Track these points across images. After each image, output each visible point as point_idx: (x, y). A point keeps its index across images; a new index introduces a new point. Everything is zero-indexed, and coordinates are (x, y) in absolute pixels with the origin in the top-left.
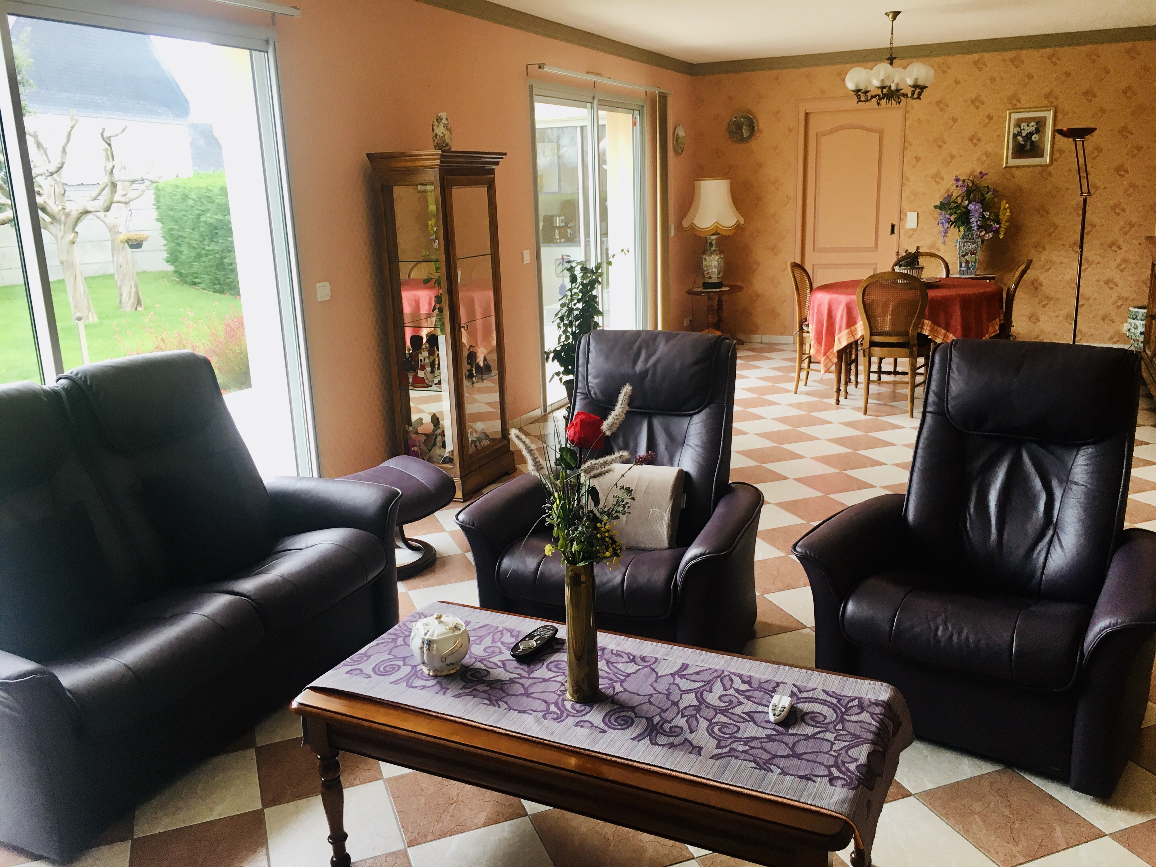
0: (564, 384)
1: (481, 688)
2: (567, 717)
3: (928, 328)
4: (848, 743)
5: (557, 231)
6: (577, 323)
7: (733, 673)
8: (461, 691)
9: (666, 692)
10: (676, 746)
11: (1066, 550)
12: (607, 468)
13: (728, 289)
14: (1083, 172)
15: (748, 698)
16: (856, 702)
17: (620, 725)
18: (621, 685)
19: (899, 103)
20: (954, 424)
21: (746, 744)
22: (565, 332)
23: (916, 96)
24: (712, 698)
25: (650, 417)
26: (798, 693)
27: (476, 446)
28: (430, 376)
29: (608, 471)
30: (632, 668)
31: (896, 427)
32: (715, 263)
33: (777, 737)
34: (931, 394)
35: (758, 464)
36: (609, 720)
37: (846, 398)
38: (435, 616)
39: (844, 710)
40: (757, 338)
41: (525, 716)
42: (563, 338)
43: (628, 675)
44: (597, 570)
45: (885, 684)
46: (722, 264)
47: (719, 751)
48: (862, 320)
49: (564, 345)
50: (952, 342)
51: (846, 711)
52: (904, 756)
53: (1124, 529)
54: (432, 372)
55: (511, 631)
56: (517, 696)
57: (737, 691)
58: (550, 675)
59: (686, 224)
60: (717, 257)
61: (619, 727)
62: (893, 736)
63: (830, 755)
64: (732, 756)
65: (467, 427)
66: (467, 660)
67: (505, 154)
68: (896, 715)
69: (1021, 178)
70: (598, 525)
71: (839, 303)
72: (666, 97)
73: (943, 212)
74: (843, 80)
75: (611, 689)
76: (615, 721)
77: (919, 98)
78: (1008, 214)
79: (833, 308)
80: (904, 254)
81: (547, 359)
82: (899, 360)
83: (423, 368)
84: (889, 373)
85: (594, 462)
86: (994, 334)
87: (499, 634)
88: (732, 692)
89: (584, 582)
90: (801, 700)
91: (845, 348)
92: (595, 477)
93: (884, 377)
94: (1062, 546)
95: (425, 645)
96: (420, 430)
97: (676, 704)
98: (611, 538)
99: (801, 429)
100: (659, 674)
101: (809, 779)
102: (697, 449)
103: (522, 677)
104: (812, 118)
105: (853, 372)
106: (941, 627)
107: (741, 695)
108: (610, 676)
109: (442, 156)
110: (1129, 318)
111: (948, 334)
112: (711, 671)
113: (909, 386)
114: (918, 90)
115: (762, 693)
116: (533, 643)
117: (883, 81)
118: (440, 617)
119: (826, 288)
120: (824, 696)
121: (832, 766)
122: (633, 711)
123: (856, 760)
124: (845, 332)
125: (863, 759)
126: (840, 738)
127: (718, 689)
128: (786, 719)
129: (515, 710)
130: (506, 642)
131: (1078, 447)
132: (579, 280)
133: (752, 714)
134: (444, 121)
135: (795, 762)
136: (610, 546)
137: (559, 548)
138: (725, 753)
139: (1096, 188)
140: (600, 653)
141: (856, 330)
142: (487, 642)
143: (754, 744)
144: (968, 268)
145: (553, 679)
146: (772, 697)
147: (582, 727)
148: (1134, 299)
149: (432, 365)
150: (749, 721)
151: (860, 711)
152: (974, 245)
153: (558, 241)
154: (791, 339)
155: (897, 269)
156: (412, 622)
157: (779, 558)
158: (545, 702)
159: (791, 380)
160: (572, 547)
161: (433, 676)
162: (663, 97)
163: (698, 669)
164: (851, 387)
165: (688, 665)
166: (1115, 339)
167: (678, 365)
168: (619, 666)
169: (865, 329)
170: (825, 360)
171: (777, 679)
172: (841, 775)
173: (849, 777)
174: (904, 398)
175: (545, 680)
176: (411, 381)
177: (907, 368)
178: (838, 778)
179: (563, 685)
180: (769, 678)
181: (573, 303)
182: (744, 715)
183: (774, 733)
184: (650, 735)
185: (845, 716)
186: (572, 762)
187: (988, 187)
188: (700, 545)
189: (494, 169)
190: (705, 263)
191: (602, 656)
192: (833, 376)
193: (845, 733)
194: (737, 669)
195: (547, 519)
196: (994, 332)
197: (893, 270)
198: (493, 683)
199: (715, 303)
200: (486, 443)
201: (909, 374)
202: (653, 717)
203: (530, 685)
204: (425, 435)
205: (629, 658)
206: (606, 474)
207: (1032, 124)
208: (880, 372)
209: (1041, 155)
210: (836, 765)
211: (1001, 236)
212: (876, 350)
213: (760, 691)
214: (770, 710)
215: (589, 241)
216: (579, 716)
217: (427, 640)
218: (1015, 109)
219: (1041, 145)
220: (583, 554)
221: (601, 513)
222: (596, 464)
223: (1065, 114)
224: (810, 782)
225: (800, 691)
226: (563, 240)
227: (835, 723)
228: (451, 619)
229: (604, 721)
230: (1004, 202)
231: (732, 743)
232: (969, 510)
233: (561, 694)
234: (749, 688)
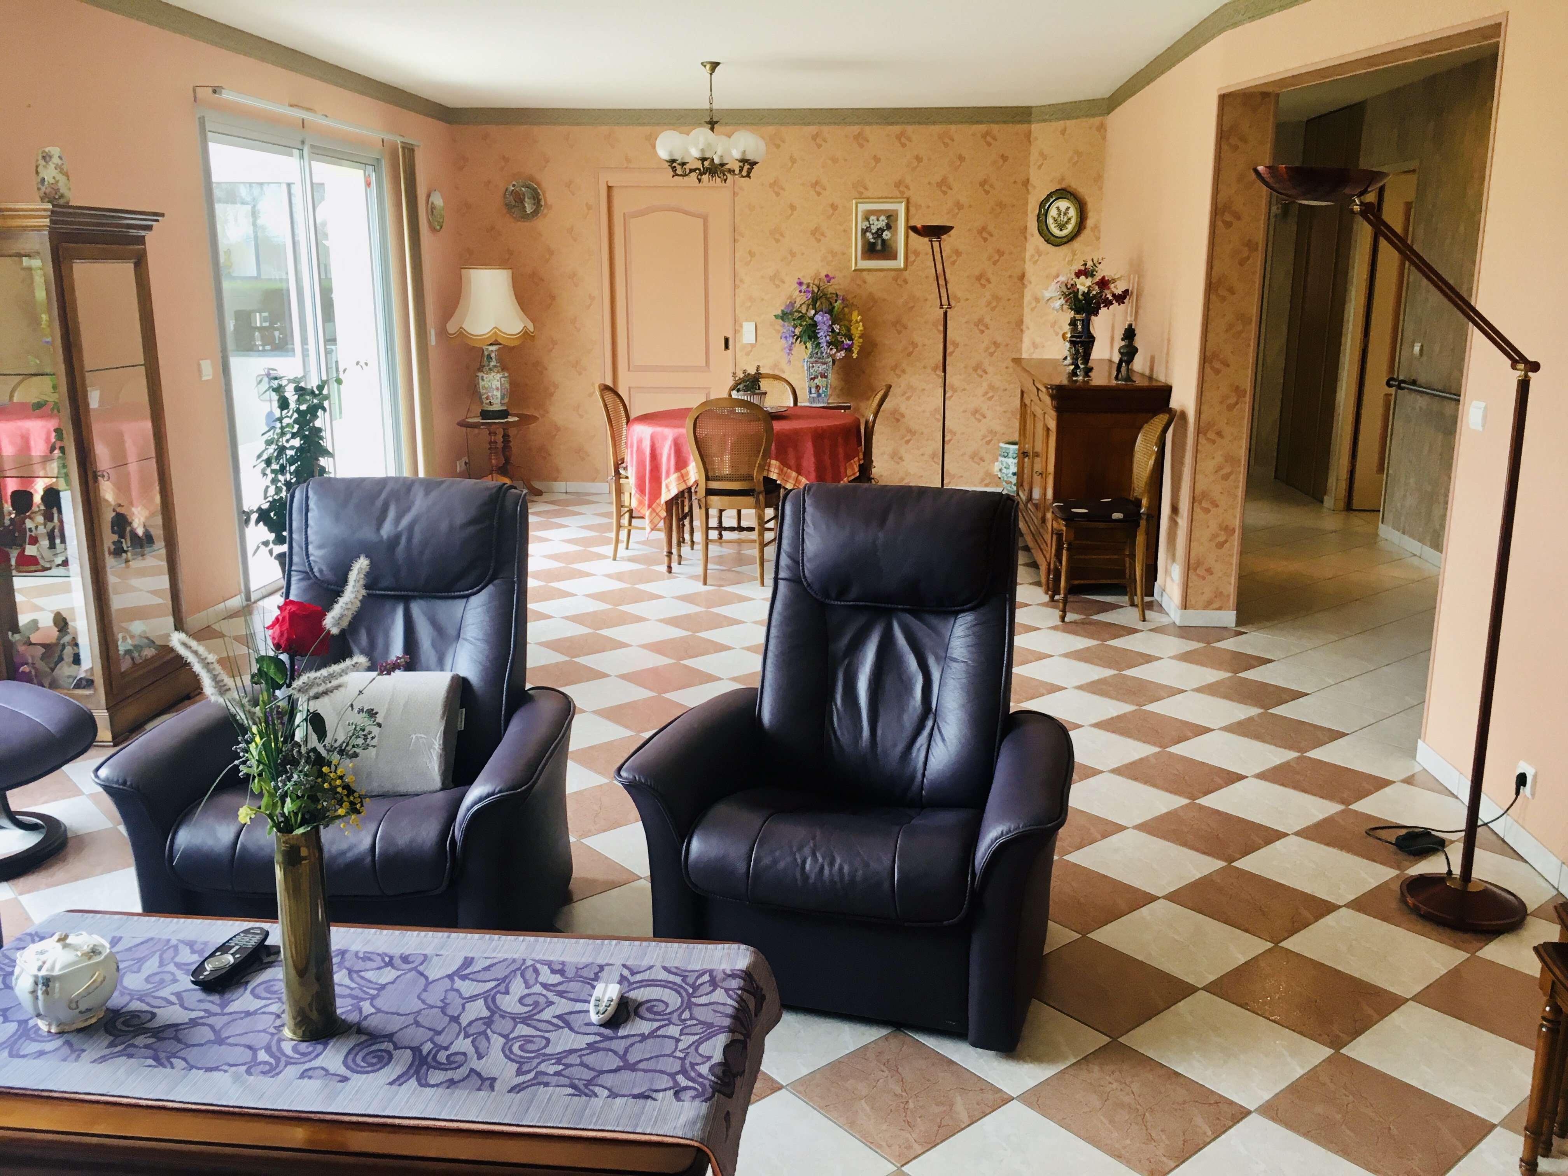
0: (276, 558)
1: (140, 1041)
2: (286, 1066)
3: (776, 471)
4: (698, 1037)
5: (257, 334)
6: (293, 468)
7: (538, 961)
8: (107, 1051)
9: (440, 1004)
10: (459, 1081)
11: (948, 744)
12: (335, 683)
13: (516, 419)
14: (941, 280)
15: (561, 994)
16: (706, 977)
17: (371, 1065)
18: (372, 1004)
19: (725, 181)
20: (812, 593)
21: (559, 1062)
22: (274, 481)
23: (744, 173)
24: (509, 1003)
25: (406, 600)
26: (629, 977)
27: (133, 659)
28: (47, 553)
29: (337, 687)
30: (389, 975)
31: (743, 599)
32: (496, 384)
33: (602, 1045)
34: (783, 556)
35: (568, 659)
36: (354, 1061)
37: (680, 564)
38: (56, 937)
39: (691, 991)
40: (560, 486)
41: (216, 1074)
42: (272, 491)
43: (383, 987)
44: (326, 835)
45: (743, 947)
46: (507, 386)
47: (522, 1079)
48: (695, 460)
49: (274, 500)
50: (805, 488)
51: (694, 991)
52: (771, 1040)
53: (1011, 712)
54: (52, 546)
55: (191, 944)
56: (202, 1045)
57: (545, 986)
58: (259, 1003)
59: (452, 328)
60: (499, 376)
61: (370, 1069)
62: (756, 1015)
63: (675, 1057)
64: (539, 1084)
65: (115, 629)
66: (117, 1000)
67: (162, 215)
68: (757, 986)
69: (874, 285)
70: (325, 769)
71: (665, 438)
72: (413, 150)
73: (786, 324)
74: (654, 147)
75: (357, 1012)
76: (363, 1060)
77: (748, 176)
78: (861, 328)
79: (657, 445)
80: (742, 375)
81: (247, 521)
82: (743, 512)
83: (34, 541)
84: (732, 529)
85: (313, 675)
86: (853, 477)
87: (171, 951)
88: (538, 989)
89: (305, 858)
90: (635, 986)
91: (676, 497)
92: (316, 697)
93: (726, 535)
94: (943, 740)
95: (40, 986)
96: (34, 638)
97: (455, 1019)
98: (346, 787)
99: (624, 608)
100: (430, 979)
101: (648, 1097)
102: (479, 643)
103: (210, 1014)
104: (616, 194)
105: (687, 528)
106: (810, 859)
107: (552, 991)
108: (354, 992)
109: (52, 212)
110: (1000, 455)
111: (800, 477)
112: (506, 963)
113: (757, 545)
114: (747, 167)
115: (580, 984)
116: (229, 959)
117: (703, 150)
118: (66, 937)
119: (645, 418)
120: (664, 976)
121: (677, 1073)
122: (391, 1041)
123: (709, 1058)
124: (674, 477)
125: (718, 1056)
126: (685, 1031)
127: (518, 987)
128: (613, 1016)
129: (198, 1069)
130: (183, 961)
131: (956, 614)
132: (293, 406)
133: (566, 1017)
134: (56, 160)
135: (626, 1075)
136: (345, 798)
137: (263, 810)
138: (529, 1081)
139: (958, 300)
140: (335, 960)
141: (687, 473)
142: (151, 966)
143: (573, 1059)
144: (819, 395)
145: (262, 1010)
146: (594, 987)
147: (310, 1078)
148: (1003, 434)
149: (51, 536)
150: (562, 1028)
151: (712, 988)
152: (824, 366)
153: (260, 348)
154: (606, 487)
155: (735, 395)
156: (19, 949)
157: (601, 786)
158: (250, 1047)
159: (606, 542)
160: (283, 807)
161: (56, 1033)
162: (409, 151)
163: (488, 963)
164: (686, 549)
165: (473, 958)
166: (987, 481)
167: (444, 526)
168: (369, 975)
169: (699, 472)
170: (651, 514)
171: (600, 961)
172: (691, 1084)
173: (701, 1084)
174: (749, 561)
175: (248, 1014)
176: (13, 562)
177: (753, 523)
178: (687, 1088)
179: (278, 1016)
180: (590, 960)
181: (285, 439)
182: (555, 1021)
183: (598, 1038)
184: (417, 1072)
185: (693, 1000)
186: (298, 1136)
187: (837, 295)
188: (486, 781)
189: (144, 237)
190: (481, 383)
191: (340, 964)
192: (662, 536)
193: (695, 1022)
194: (544, 954)
195: (241, 767)
196: (854, 474)
197: (730, 395)
198: (162, 1031)
199: (499, 438)
200: (149, 652)
201: (757, 529)
202: (421, 1045)
203: (225, 1025)
204: (43, 645)
205: (383, 960)
206: (335, 691)
207: (882, 218)
208: (721, 528)
209: (894, 257)
210: (683, 1072)
211: (855, 356)
212: (714, 500)
213: (578, 981)
214: (591, 1008)
215: (307, 350)
216: (304, 1063)
217: (43, 977)
218: (862, 198)
219: (894, 245)
220: (303, 816)
221: (328, 751)
222: (316, 678)
223: (918, 207)
224: (649, 1101)
225: (633, 973)
226: (268, 347)
227: (681, 1010)
228: (83, 940)
229: (345, 1063)
230: (855, 314)
231: (539, 1063)
232: (836, 705)
233: (274, 1031)
234: (562, 979)
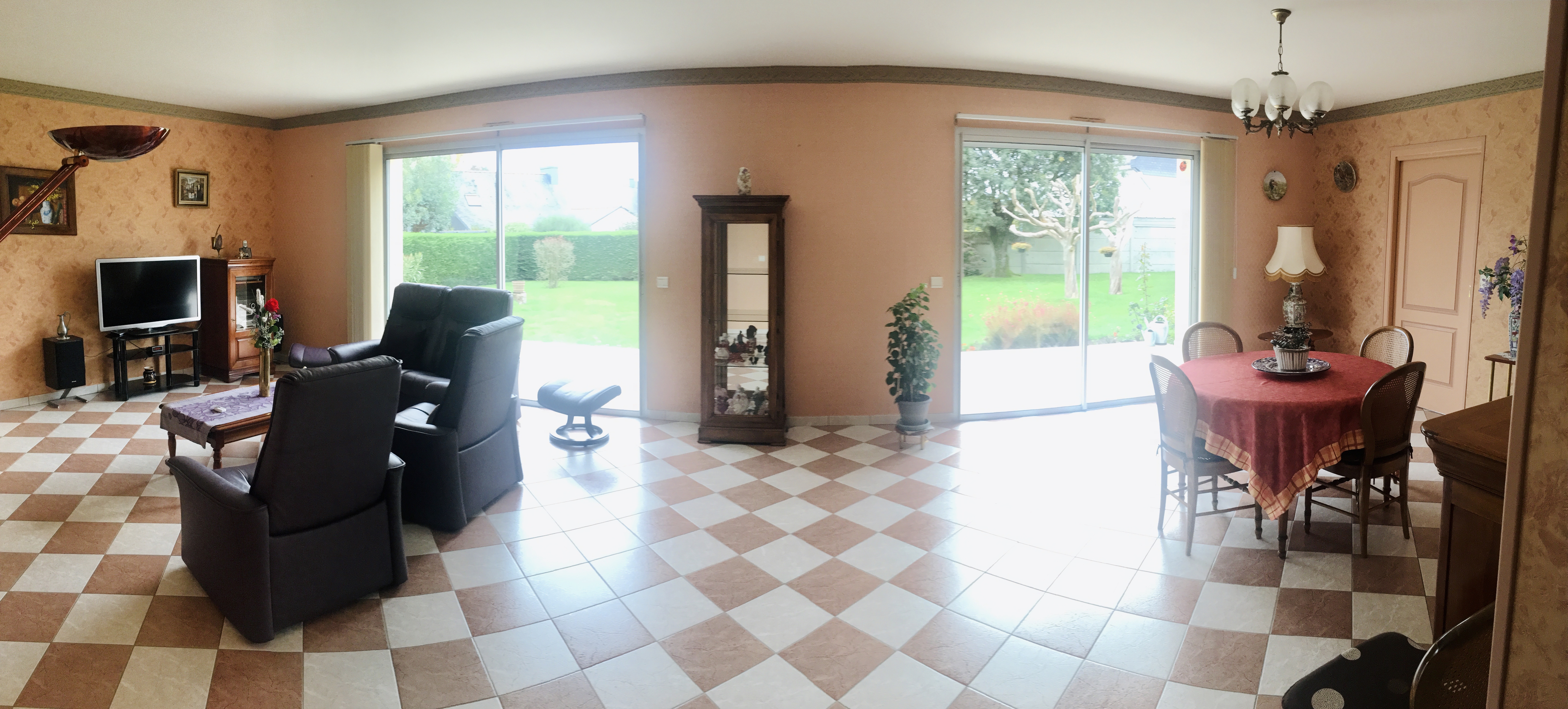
104: (1405, 168)
190: (1284, 308)
